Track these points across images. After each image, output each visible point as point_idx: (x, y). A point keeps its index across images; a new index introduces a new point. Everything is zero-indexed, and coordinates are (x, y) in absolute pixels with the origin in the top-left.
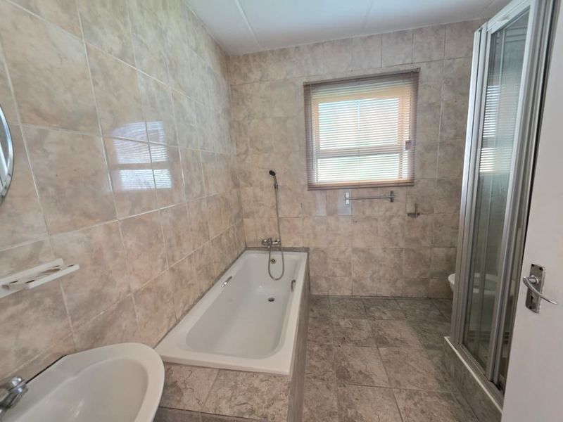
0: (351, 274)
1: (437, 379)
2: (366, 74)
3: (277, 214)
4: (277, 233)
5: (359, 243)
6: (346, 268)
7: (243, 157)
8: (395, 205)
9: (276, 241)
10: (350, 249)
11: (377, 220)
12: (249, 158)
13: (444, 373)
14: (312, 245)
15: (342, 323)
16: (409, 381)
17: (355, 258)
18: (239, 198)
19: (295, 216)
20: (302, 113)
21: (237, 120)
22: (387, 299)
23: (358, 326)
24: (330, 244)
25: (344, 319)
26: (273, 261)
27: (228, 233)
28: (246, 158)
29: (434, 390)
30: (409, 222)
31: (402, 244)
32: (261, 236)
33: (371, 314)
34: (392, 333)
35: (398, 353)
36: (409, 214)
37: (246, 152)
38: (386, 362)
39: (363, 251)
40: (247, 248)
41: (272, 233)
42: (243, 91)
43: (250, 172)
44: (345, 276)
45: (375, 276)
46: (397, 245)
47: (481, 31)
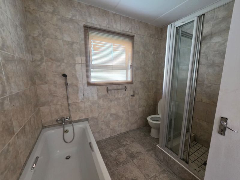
0: (109, 127)
1: (158, 165)
2: (115, 31)
3: (68, 101)
4: (68, 113)
5: (113, 111)
6: (107, 124)
7: (39, 63)
8: (127, 92)
9: (67, 118)
10: (109, 115)
11: (120, 99)
12: (44, 64)
13: (158, 160)
14: (90, 116)
15: (112, 155)
16: (151, 172)
17: (111, 119)
18: (36, 92)
19: (80, 101)
20: (83, 42)
21: (32, 35)
22: (124, 133)
23: (120, 153)
24: (99, 113)
25: (112, 152)
26: (67, 132)
27: (30, 121)
28: (41, 63)
29: (160, 171)
30: (131, 99)
31: (129, 109)
32: (56, 117)
33: (122, 144)
34: (134, 150)
35: (141, 159)
36: (131, 96)
37: (41, 60)
38: (139, 167)
39: (115, 114)
40: (44, 127)
41: (64, 114)
42: (38, 15)
43: (45, 75)
44: (107, 128)
45: (119, 125)
46: (127, 109)
47: (171, 25)
